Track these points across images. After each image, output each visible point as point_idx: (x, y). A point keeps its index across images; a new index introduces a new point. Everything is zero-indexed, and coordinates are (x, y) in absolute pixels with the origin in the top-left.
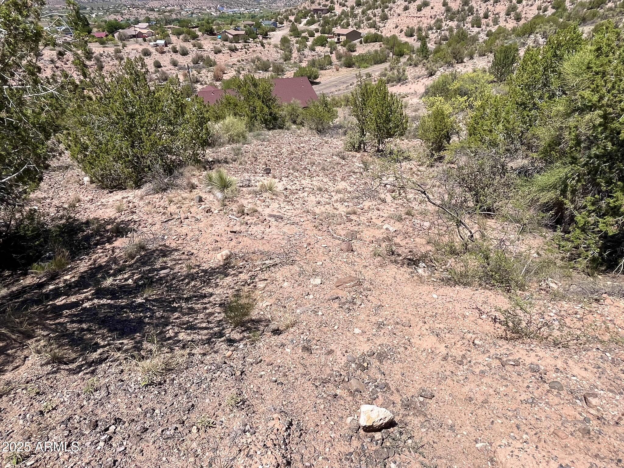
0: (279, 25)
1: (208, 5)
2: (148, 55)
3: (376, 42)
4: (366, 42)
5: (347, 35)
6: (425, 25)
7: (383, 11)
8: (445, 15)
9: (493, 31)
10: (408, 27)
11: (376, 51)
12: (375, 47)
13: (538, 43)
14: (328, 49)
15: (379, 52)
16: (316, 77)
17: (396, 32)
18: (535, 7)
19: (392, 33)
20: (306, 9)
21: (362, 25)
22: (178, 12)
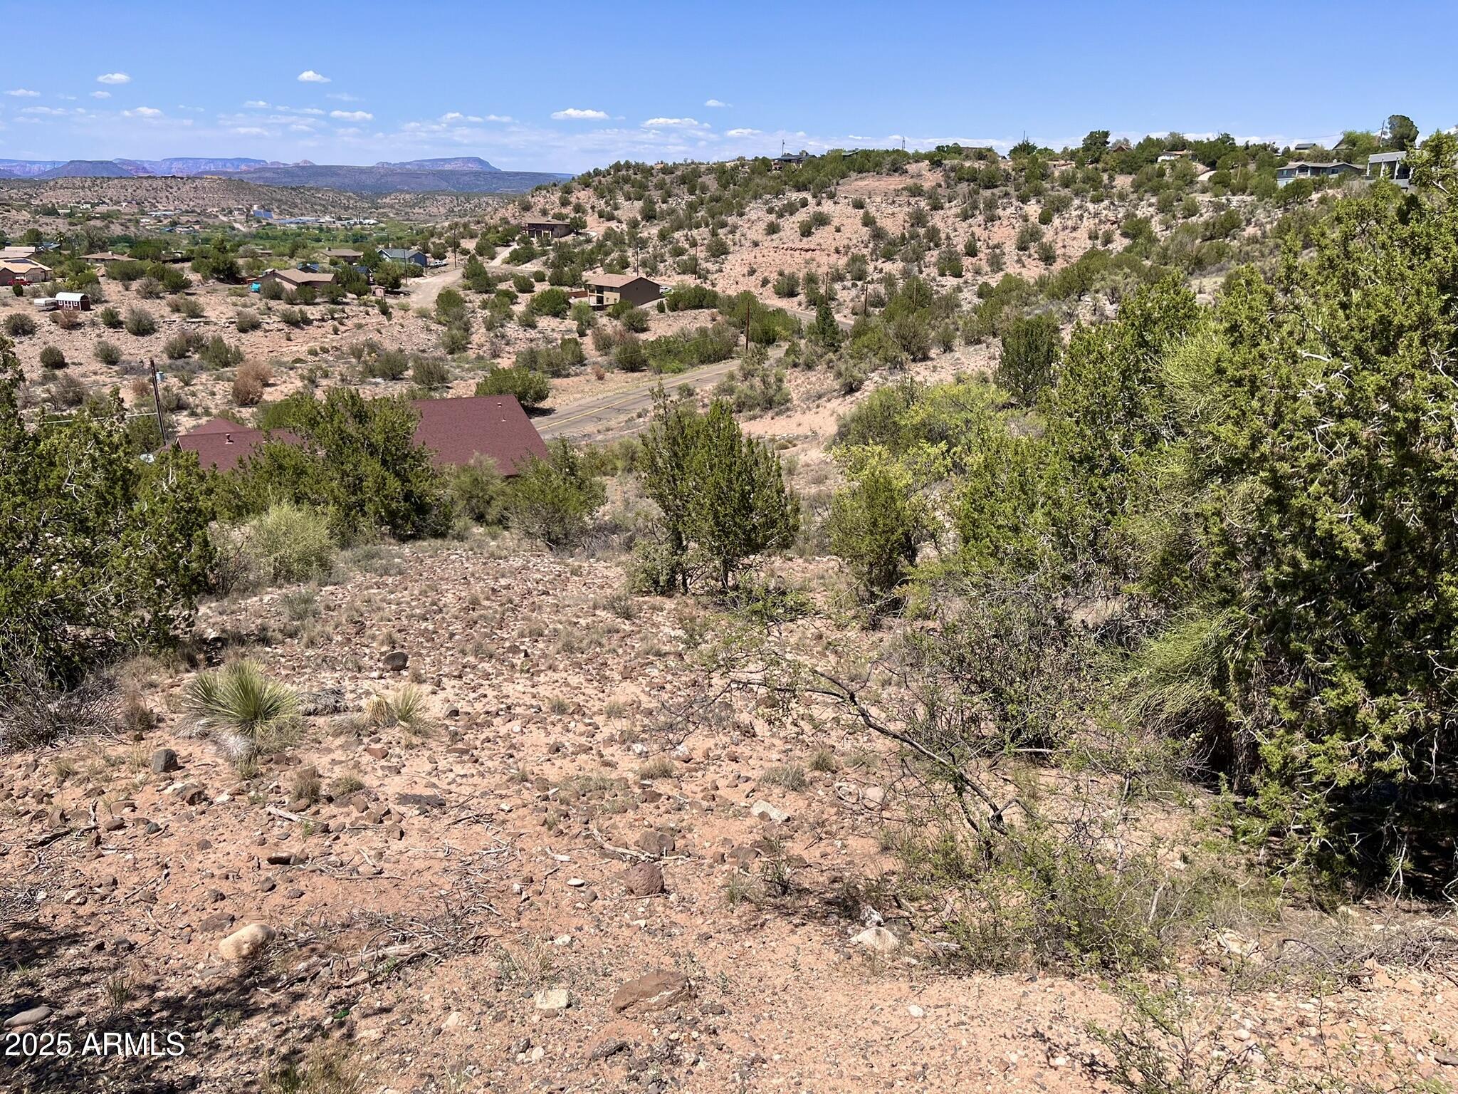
0: (432, 261)
1: (223, 205)
2: (25, 333)
3: (702, 307)
4: (674, 308)
5: (621, 290)
6: (824, 269)
7: (714, 234)
8: (871, 245)
9: (994, 285)
10: (781, 274)
11: (703, 331)
12: (700, 320)
13: (1102, 314)
14: (574, 325)
15: (710, 333)
16: (541, 396)
17: (751, 285)
18: (1082, 233)
19: (741, 288)
20: (507, 223)
21: (661, 266)
22: (130, 220)
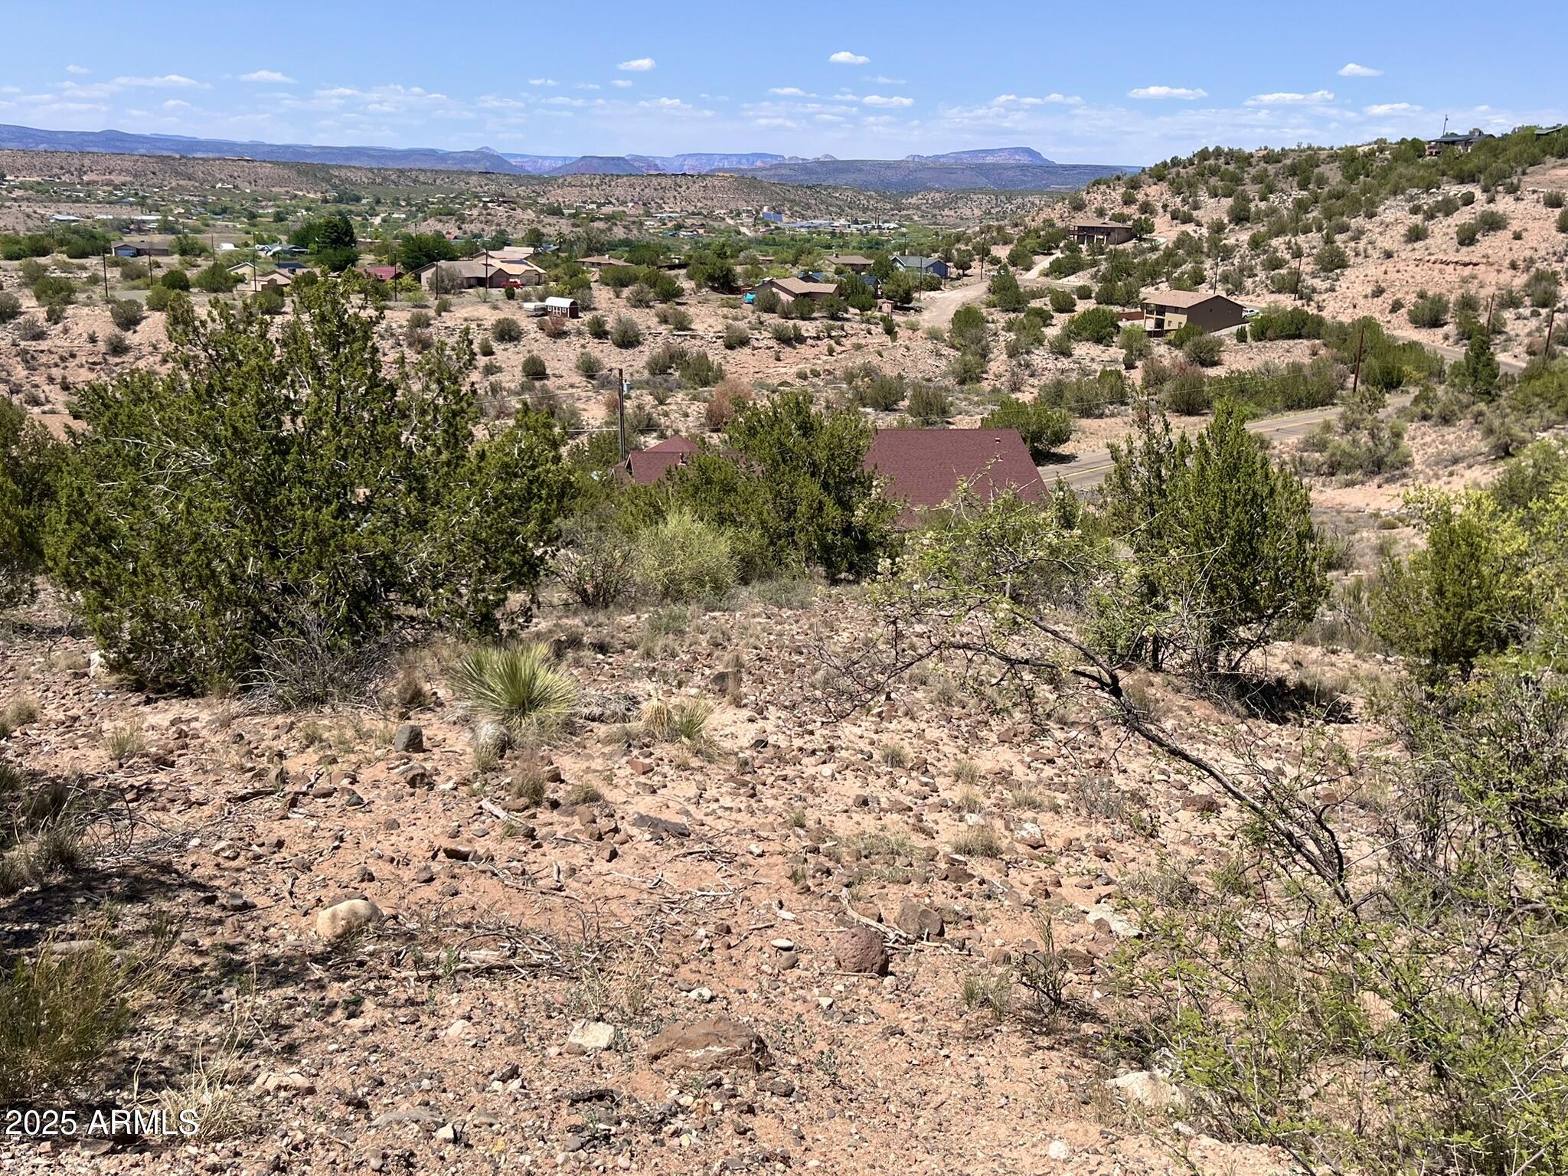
2: (511, 339)
3: (1300, 337)
4: (1260, 336)
5: (1189, 311)
14: (1120, 354)
16: (1060, 438)
21: (1249, 282)
22: (634, 223)
